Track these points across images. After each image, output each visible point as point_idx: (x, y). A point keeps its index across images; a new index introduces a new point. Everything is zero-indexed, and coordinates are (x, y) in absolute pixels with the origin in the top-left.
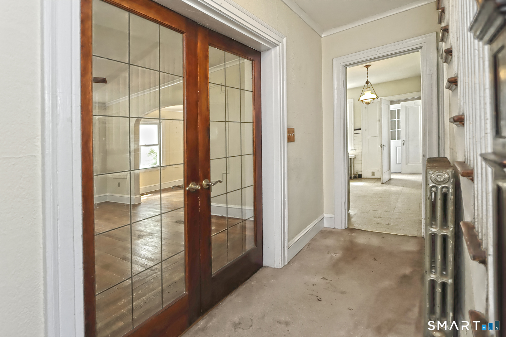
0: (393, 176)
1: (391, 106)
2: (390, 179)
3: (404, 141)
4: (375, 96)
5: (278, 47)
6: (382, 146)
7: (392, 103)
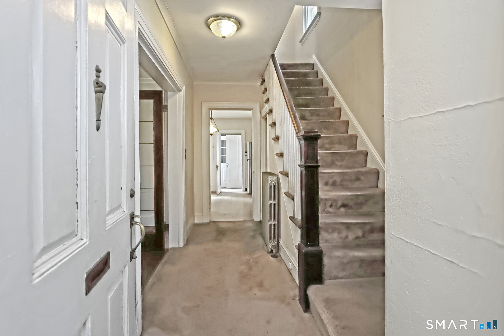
0: (223, 190)
1: (222, 137)
2: (221, 192)
3: (228, 164)
4: (216, 130)
5: (181, 92)
6: (217, 167)
7: (222, 135)
